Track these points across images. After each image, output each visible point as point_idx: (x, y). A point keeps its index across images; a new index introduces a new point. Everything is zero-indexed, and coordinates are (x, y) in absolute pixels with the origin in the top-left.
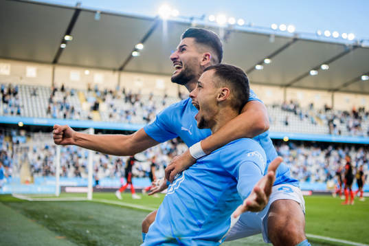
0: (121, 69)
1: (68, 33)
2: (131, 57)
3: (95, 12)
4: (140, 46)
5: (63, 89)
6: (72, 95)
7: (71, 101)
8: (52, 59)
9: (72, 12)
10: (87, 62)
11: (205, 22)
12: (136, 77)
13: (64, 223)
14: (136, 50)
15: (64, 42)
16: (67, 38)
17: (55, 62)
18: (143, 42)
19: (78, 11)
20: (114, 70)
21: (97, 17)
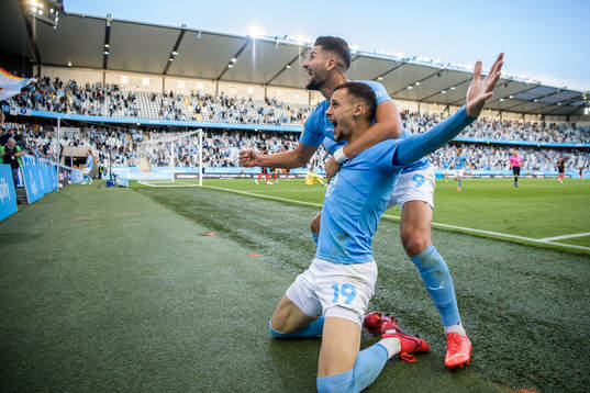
0: (218, 79)
1: (175, 49)
2: (227, 68)
3: (197, 32)
4: (234, 60)
5: (171, 95)
6: (179, 100)
7: (178, 105)
8: (162, 71)
9: (179, 32)
10: (191, 74)
11: (287, 41)
12: (230, 85)
13: (188, 209)
14: (231, 63)
15: (172, 57)
16: (174, 53)
17: (165, 73)
18: (236, 57)
19: (183, 31)
20: (213, 80)
21: (199, 36)
